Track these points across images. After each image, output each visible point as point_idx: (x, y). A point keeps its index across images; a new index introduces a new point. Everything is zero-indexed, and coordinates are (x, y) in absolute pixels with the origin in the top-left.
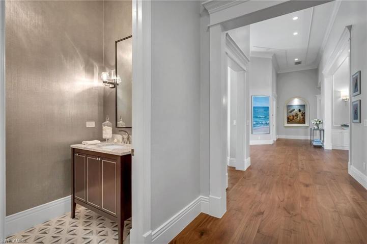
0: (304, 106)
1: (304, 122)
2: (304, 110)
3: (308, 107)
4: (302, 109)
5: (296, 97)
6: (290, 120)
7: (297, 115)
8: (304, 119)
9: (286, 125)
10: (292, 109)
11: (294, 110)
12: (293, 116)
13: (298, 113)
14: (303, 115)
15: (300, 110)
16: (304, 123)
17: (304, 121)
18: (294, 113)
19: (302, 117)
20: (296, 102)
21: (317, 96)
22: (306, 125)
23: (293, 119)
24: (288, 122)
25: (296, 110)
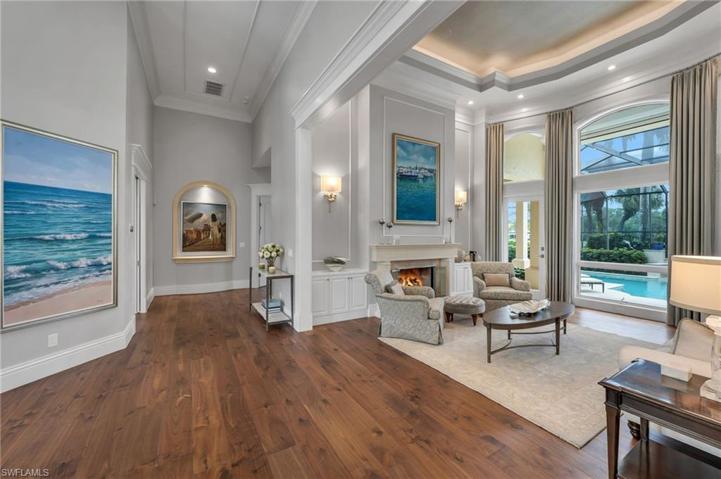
0: (222, 208)
1: (222, 246)
2: (225, 217)
3: (233, 208)
4: (219, 216)
5: (206, 183)
6: (189, 244)
7: (207, 228)
8: (223, 239)
9: (181, 255)
10: (193, 214)
11: (200, 215)
12: (198, 233)
13: (211, 224)
14: (223, 228)
15: (214, 218)
16: (225, 250)
17: (225, 245)
18: (199, 224)
19: (219, 236)
20: (205, 196)
21: (251, 185)
22: (229, 253)
23: (199, 238)
24: (184, 247)
25: (204, 217)
